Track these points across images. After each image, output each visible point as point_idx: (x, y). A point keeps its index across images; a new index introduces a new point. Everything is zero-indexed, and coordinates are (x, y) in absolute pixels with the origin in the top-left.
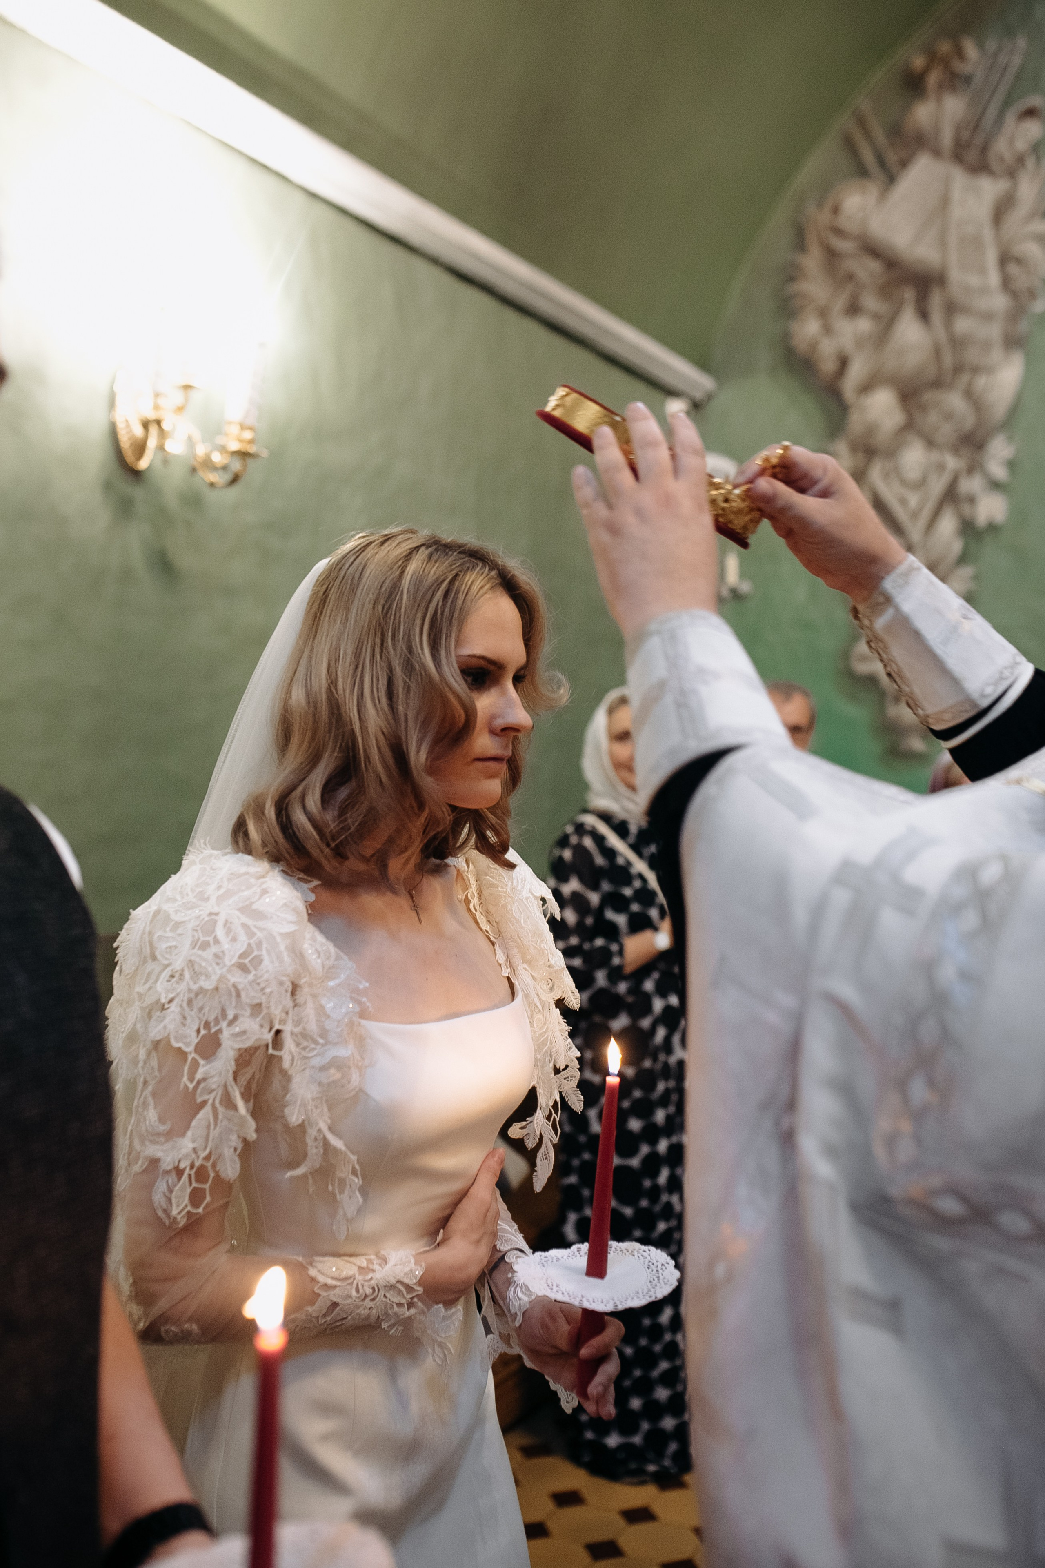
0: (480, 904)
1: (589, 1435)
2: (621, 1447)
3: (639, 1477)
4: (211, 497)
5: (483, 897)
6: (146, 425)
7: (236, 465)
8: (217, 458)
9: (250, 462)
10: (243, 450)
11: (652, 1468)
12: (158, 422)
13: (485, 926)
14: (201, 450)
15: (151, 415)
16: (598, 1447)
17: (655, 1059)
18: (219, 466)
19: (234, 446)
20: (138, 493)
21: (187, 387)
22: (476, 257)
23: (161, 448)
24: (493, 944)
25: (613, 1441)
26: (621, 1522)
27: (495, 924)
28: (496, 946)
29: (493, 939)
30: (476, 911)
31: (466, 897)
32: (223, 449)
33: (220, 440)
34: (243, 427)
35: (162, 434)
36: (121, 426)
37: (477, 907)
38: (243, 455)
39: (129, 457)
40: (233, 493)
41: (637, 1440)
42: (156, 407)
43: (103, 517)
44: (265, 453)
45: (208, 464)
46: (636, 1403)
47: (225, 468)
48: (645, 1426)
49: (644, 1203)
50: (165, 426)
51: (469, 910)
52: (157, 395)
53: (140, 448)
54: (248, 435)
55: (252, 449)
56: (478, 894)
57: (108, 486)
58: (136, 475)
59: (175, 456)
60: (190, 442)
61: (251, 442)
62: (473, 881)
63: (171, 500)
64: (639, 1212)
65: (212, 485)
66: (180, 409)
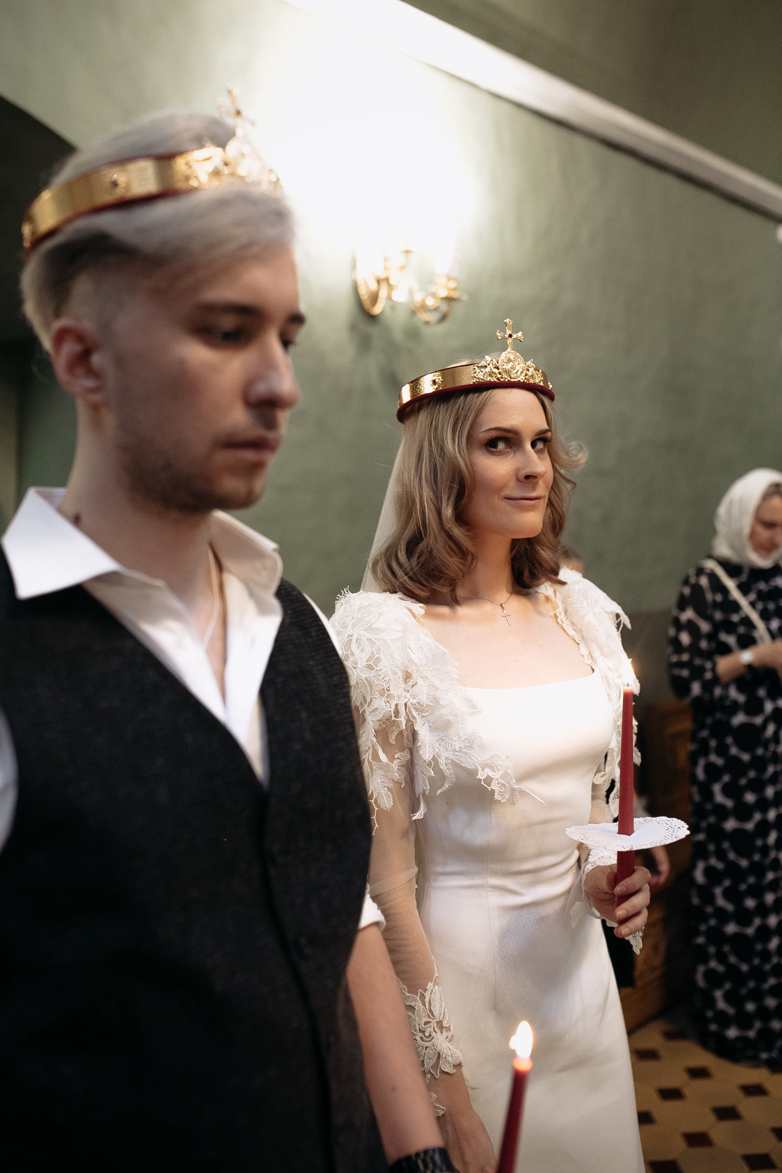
0: (566, 619)
1: (713, 1027)
2: (738, 1039)
3: (754, 1061)
4: (427, 331)
5: (568, 614)
6: (379, 282)
7: (444, 307)
8: (430, 302)
9: (455, 305)
10: (449, 296)
11: (764, 1056)
12: (387, 280)
13: (572, 633)
14: (418, 298)
15: (382, 275)
16: (720, 1037)
17: (766, 748)
18: (432, 308)
19: (444, 293)
20: (374, 331)
21: (407, 252)
22: (623, 129)
23: (389, 298)
24: (578, 644)
25: (732, 1033)
26: (740, 1094)
27: (579, 632)
28: (580, 645)
29: (578, 641)
30: (563, 623)
31: (555, 615)
32: (434, 295)
33: (433, 289)
34: (449, 278)
35: (390, 287)
36: (360, 283)
37: (564, 620)
38: (449, 299)
39: (367, 303)
40: (442, 329)
41: (752, 1034)
42: (386, 268)
43: (350, 351)
44: (465, 297)
45: (423, 307)
46: (750, 1007)
47: (436, 309)
48: (758, 1025)
49: (757, 857)
50: (391, 282)
51: (557, 622)
52: (386, 259)
53: (374, 298)
54: (452, 284)
55: (455, 295)
56: (565, 612)
57: (353, 328)
58: (372, 318)
59: (400, 303)
60: (411, 292)
61: (454, 289)
62: (560, 604)
63: (398, 335)
64: (752, 864)
65: (427, 323)
66: (403, 268)
